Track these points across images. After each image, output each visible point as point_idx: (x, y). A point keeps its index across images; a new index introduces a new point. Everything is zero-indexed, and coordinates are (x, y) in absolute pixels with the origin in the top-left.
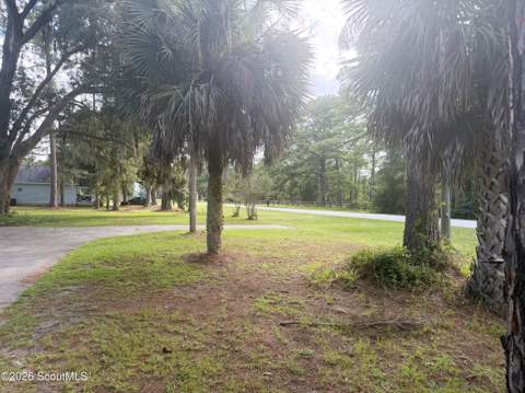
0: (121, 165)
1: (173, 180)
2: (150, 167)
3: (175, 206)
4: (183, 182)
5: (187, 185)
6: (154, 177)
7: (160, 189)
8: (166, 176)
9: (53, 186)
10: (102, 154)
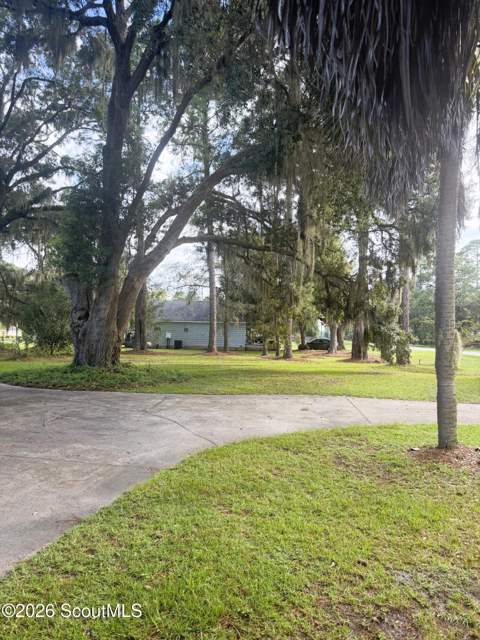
0: (291, 292)
1: (372, 312)
2: (334, 291)
3: (373, 353)
4: (389, 315)
5: (396, 319)
6: (340, 307)
7: (350, 327)
8: (360, 305)
9: (211, 325)
10: (264, 276)
